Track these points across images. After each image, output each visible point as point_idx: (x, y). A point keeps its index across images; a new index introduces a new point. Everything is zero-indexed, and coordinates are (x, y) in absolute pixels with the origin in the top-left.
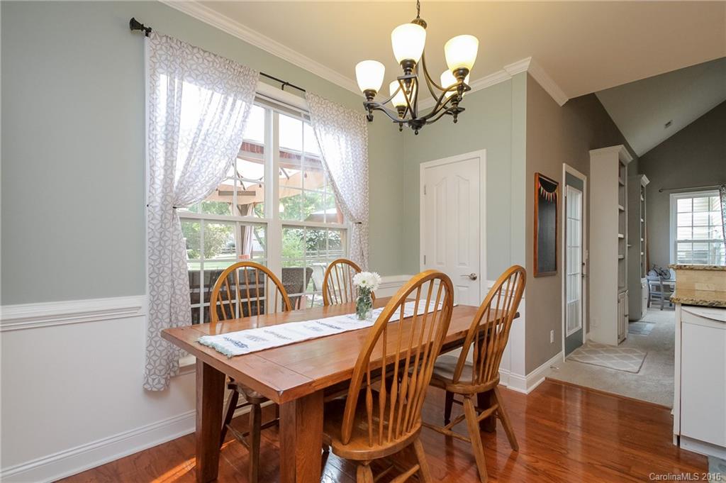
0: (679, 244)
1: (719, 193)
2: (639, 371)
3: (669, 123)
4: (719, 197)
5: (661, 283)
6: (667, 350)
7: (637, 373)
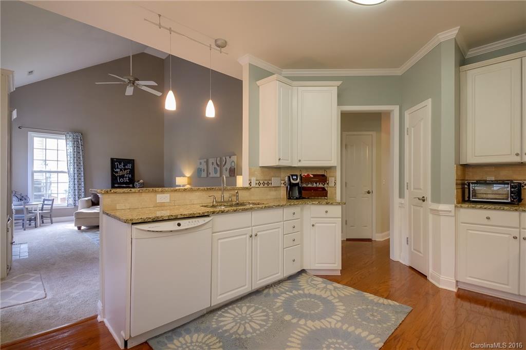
0: (35, 174)
1: (65, 138)
2: (46, 294)
3: (32, 72)
4: (65, 141)
5: (24, 207)
6: (54, 264)
7: (45, 297)
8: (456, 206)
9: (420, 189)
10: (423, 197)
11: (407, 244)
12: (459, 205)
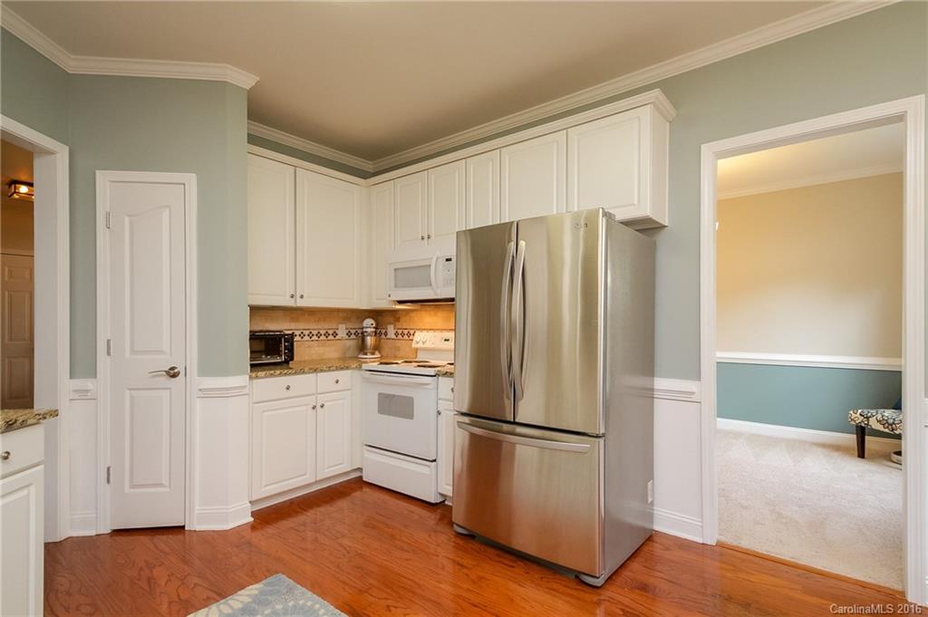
8: (251, 378)
9: (161, 352)
10: (172, 369)
11: (108, 481)
12: (254, 375)
